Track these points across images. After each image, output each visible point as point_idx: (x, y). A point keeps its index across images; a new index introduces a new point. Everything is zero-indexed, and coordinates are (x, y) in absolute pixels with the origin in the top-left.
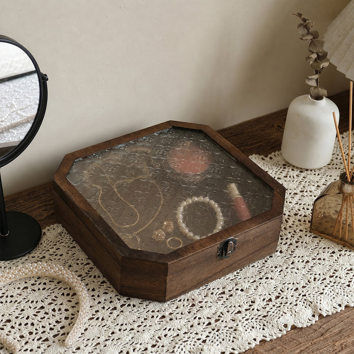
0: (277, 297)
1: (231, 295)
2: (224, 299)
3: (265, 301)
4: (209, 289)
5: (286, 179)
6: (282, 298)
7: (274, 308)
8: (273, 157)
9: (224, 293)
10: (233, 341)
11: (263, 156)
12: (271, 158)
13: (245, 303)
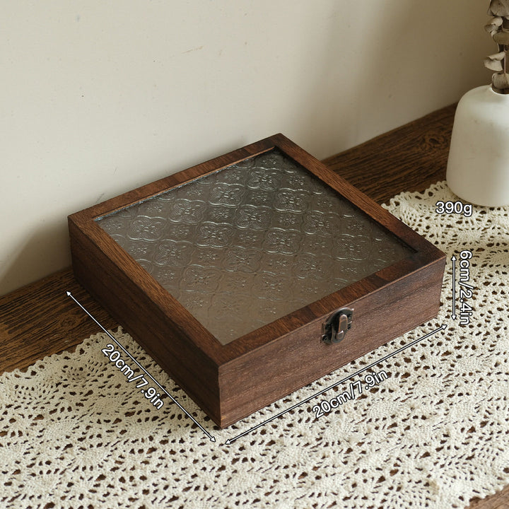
0: (484, 424)
1: (408, 428)
2: (398, 435)
3: (465, 431)
4: (370, 420)
5: (460, 226)
6: (492, 424)
7: (482, 442)
8: (434, 191)
9: (395, 425)
10: (427, 505)
11: (417, 193)
12: (431, 194)
13: (434, 438)
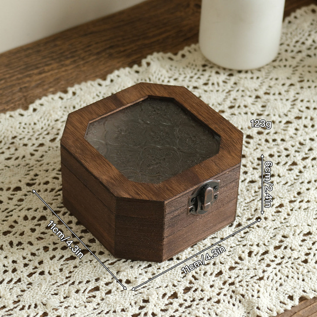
0: (187, 290)
1: (109, 292)
2: (98, 300)
3: (167, 297)
4: (73, 283)
5: (206, 88)
6: (196, 290)
7: (181, 310)
8: (187, 54)
9: (97, 289)
11: (169, 55)
12: (183, 56)
13: (133, 303)
